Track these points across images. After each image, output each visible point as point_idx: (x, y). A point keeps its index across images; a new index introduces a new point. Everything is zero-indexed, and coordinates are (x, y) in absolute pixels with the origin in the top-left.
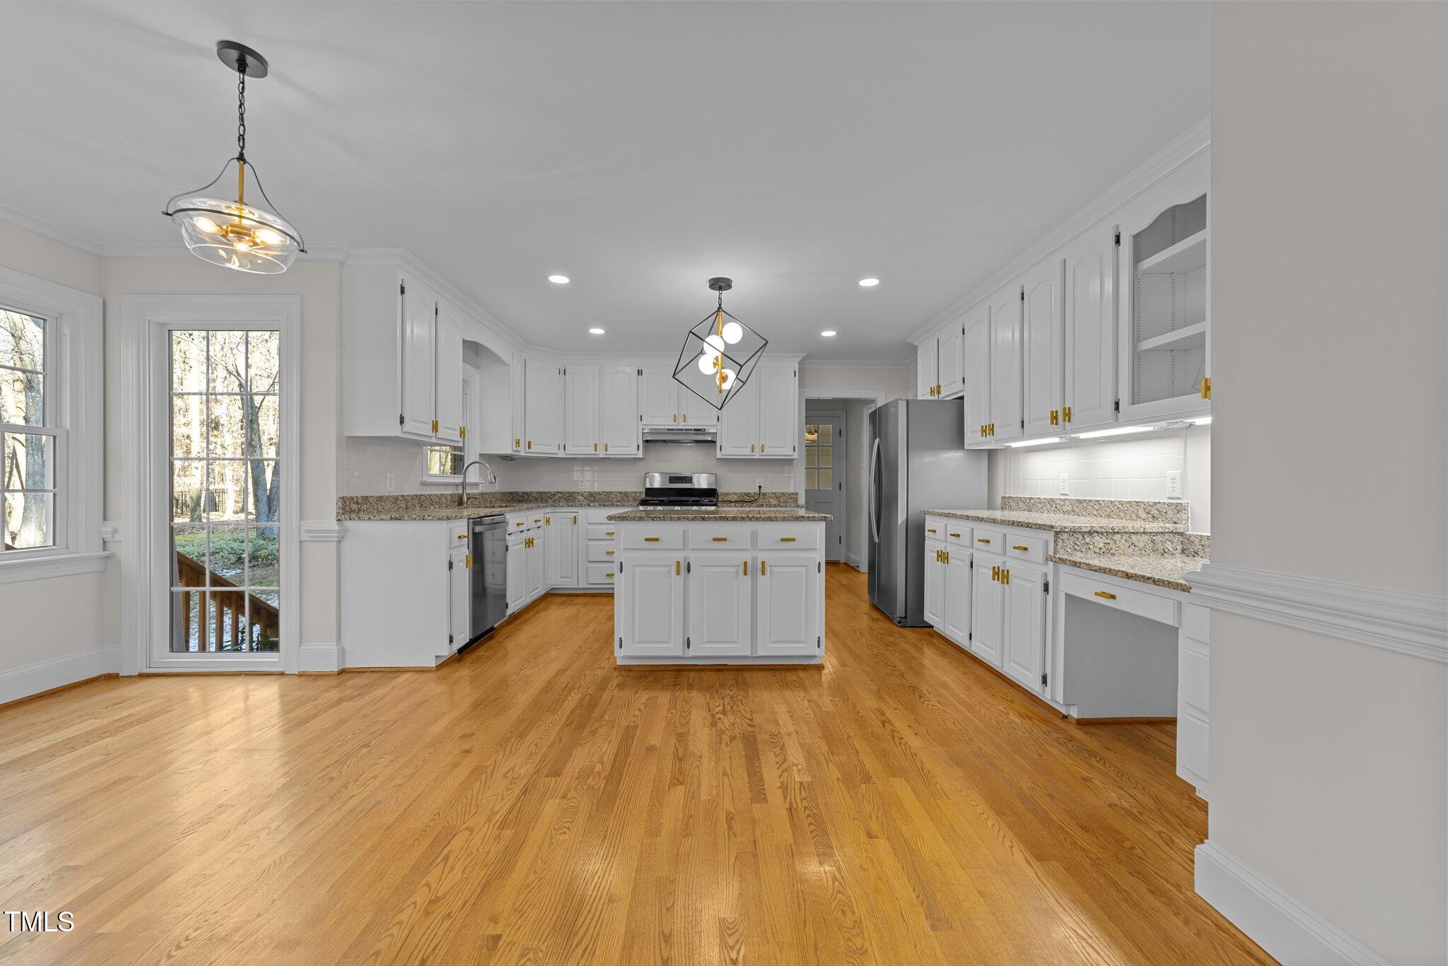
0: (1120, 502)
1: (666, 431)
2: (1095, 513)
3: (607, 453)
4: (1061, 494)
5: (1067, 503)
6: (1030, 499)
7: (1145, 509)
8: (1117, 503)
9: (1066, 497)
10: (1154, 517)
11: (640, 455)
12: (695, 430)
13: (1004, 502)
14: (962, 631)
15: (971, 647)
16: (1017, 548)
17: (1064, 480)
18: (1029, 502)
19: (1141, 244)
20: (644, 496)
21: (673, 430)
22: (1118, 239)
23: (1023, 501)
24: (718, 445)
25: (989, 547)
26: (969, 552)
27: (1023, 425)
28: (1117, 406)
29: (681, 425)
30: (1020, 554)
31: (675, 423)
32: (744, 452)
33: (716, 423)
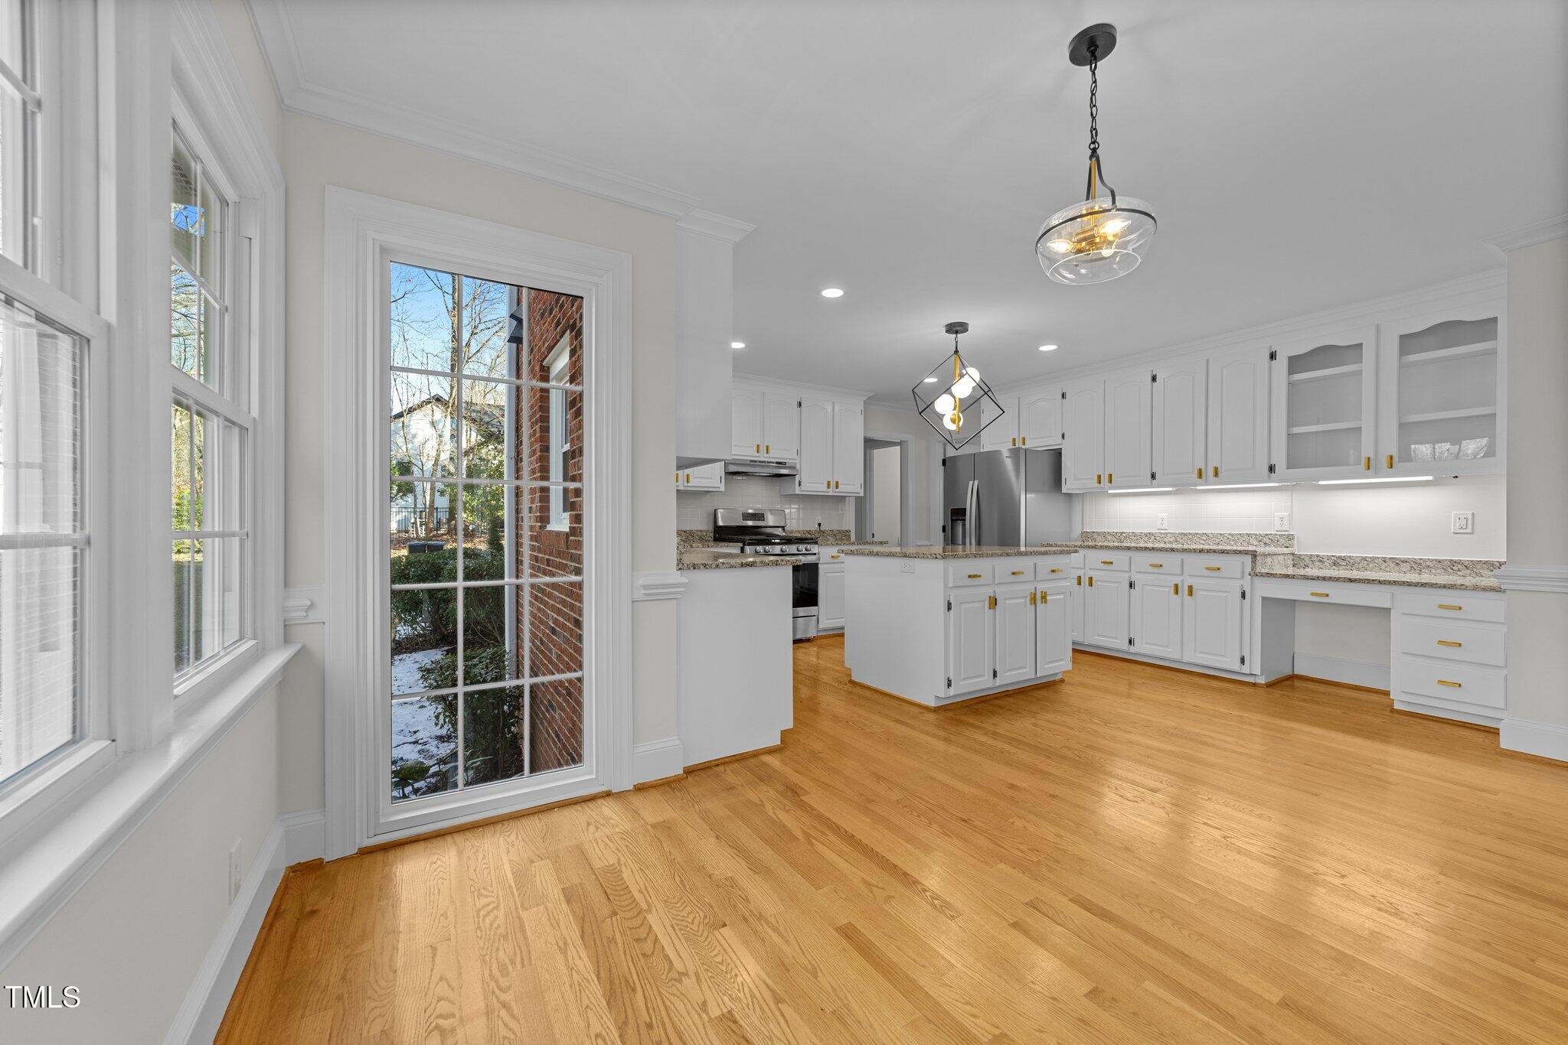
1: (749, 462)
2: (1202, 542)
3: (689, 484)
4: (1158, 529)
5: (1169, 536)
6: (1122, 533)
7: (1256, 539)
9: (1166, 531)
10: (1265, 544)
11: (722, 489)
12: (777, 463)
13: (1085, 535)
14: (1116, 638)
15: (1132, 649)
16: (1208, 569)
17: (1162, 519)
18: (1120, 536)
19: (1296, 363)
20: (712, 535)
21: (756, 461)
22: (1273, 356)
23: (1114, 535)
24: (797, 478)
25: (1160, 570)
26: (1127, 575)
27: (1153, 476)
28: (1271, 469)
29: (763, 457)
30: (1208, 573)
31: (758, 455)
32: (820, 488)
33: (795, 456)
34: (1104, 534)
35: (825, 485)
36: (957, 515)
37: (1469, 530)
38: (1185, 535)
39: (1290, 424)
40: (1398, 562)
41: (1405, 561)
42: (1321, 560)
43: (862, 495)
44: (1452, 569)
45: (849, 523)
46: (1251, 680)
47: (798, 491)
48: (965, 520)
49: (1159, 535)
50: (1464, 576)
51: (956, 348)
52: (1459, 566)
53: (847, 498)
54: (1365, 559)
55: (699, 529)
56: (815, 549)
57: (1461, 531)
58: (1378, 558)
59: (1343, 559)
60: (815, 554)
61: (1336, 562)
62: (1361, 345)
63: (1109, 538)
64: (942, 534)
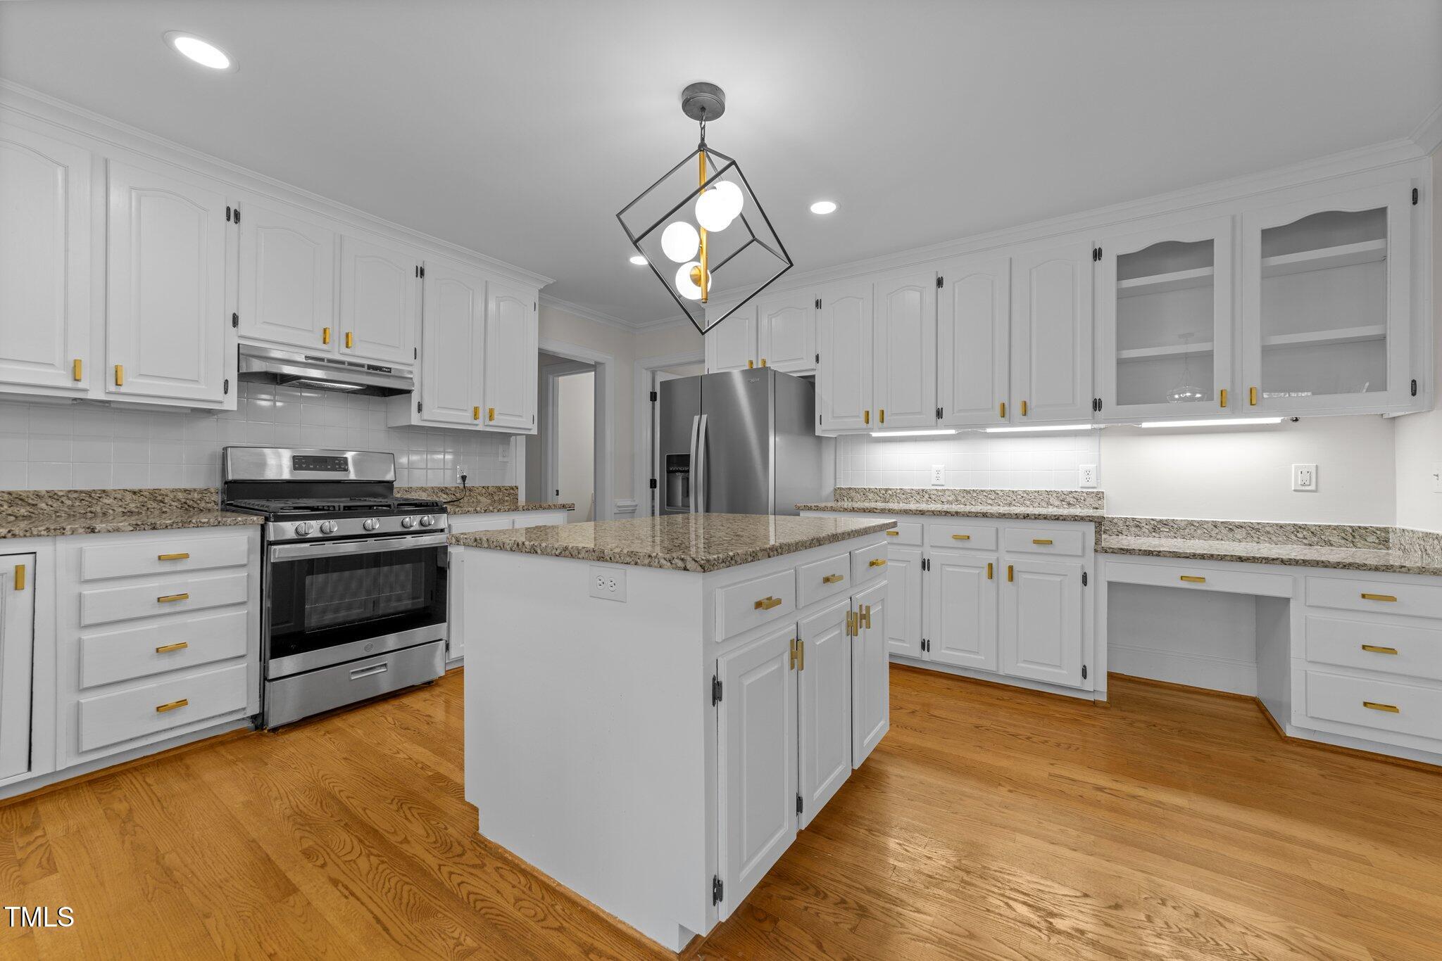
0: (1024, 491)
2: (990, 501)
4: (933, 485)
5: (947, 493)
6: (886, 490)
7: (1057, 497)
8: (1020, 493)
9: (944, 488)
10: (1069, 504)
11: (235, 406)
12: (370, 367)
13: (840, 493)
14: (903, 641)
15: (926, 656)
16: (1036, 542)
17: (938, 472)
18: (885, 494)
19: (1128, 264)
20: (218, 498)
21: (322, 360)
22: (1097, 254)
23: (876, 492)
24: (415, 398)
25: (967, 544)
26: (918, 551)
27: (939, 414)
28: (1097, 405)
29: (336, 352)
30: (1036, 548)
31: (325, 347)
32: (460, 418)
33: (411, 359)
34: (865, 492)
35: (470, 414)
36: (676, 464)
37: (1313, 487)
38: (968, 492)
39: (1120, 346)
40: (1231, 528)
41: (1240, 526)
42: (1138, 524)
43: (535, 432)
44: (1296, 536)
45: (516, 474)
46: (1091, 698)
47: (415, 419)
48: (688, 471)
49: (935, 492)
50: (1311, 545)
51: (703, 139)
52: (1305, 533)
53: (513, 438)
54: (1191, 523)
55: (183, 486)
56: (442, 521)
57: (1303, 488)
58: (1207, 522)
59: (1165, 523)
60: (442, 530)
61: (1158, 527)
62: (1210, 243)
63: (871, 496)
64: (650, 490)
